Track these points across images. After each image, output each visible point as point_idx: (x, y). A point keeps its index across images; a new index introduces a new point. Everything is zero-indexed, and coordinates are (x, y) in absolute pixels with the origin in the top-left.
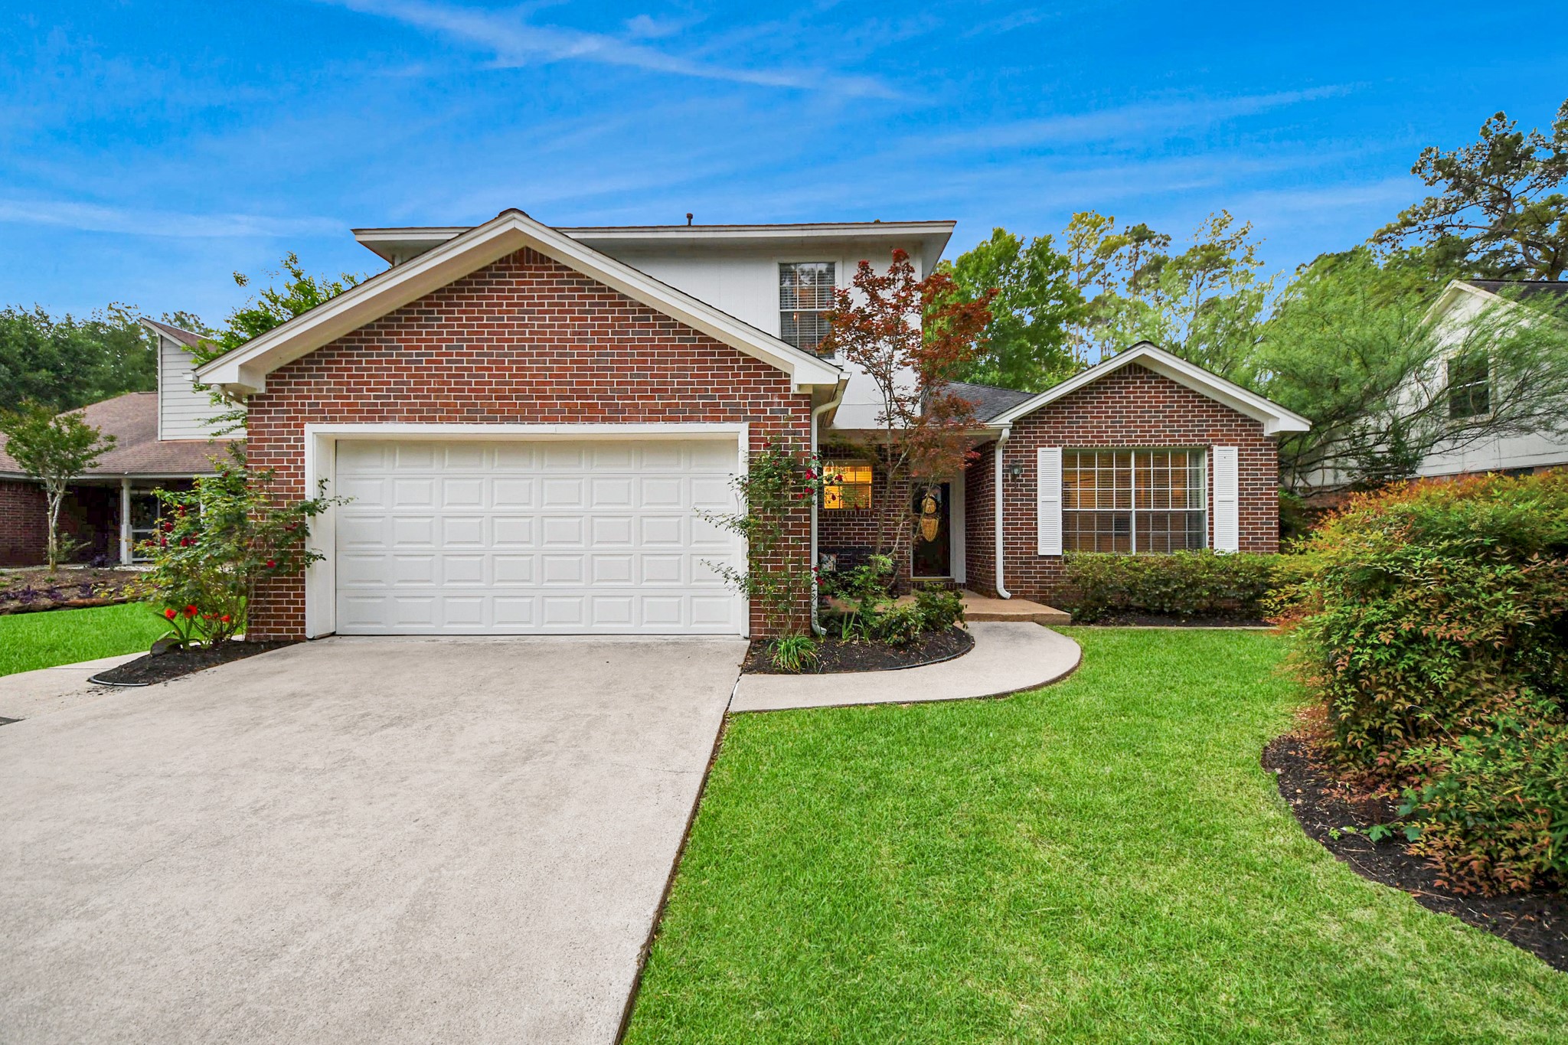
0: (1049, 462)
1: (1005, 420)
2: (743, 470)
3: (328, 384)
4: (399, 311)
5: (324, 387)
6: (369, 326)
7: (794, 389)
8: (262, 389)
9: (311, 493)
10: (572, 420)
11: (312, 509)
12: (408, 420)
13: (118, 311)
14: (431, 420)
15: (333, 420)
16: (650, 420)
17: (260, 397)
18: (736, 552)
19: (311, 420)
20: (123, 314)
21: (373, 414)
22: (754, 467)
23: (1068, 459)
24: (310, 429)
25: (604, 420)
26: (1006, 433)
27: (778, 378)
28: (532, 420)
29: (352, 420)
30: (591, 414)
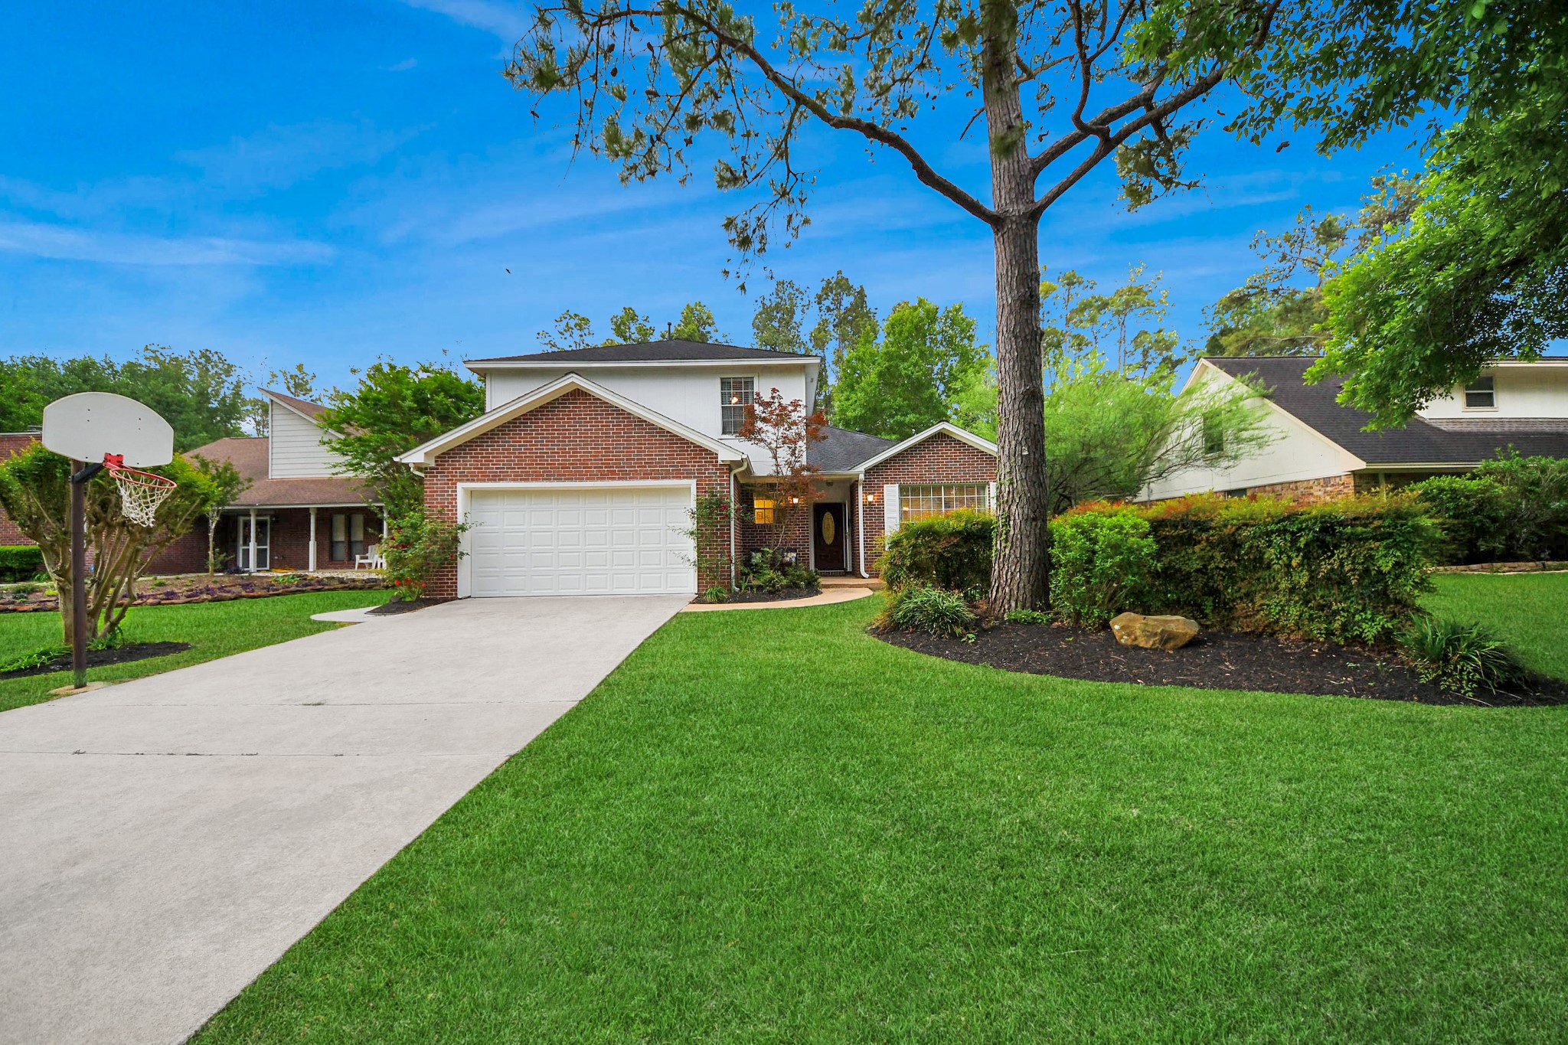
0: (891, 493)
1: (860, 470)
2: (693, 505)
3: (470, 462)
4: (509, 422)
5: (469, 462)
6: (493, 430)
7: (720, 462)
8: (433, 464)
9: (460, 520)
10: (602, 479)
11: (463, 528)
12: (514, 480)
13: (154, 352)
14: (526, 480)
15: (473, 480)
16: (644, 478)
17: (431, 468)
18: (689, 548)
19: (460, 481)
20: (158, 354)
21: (495, 478)
22: (699, 504)
23: (903, 490)
24: (460, 485)
25: (620, 479)
26: (862, 477)
27: (713, 456)
28: (581, 480)
29: (484, 481)
30: (611, 475)
